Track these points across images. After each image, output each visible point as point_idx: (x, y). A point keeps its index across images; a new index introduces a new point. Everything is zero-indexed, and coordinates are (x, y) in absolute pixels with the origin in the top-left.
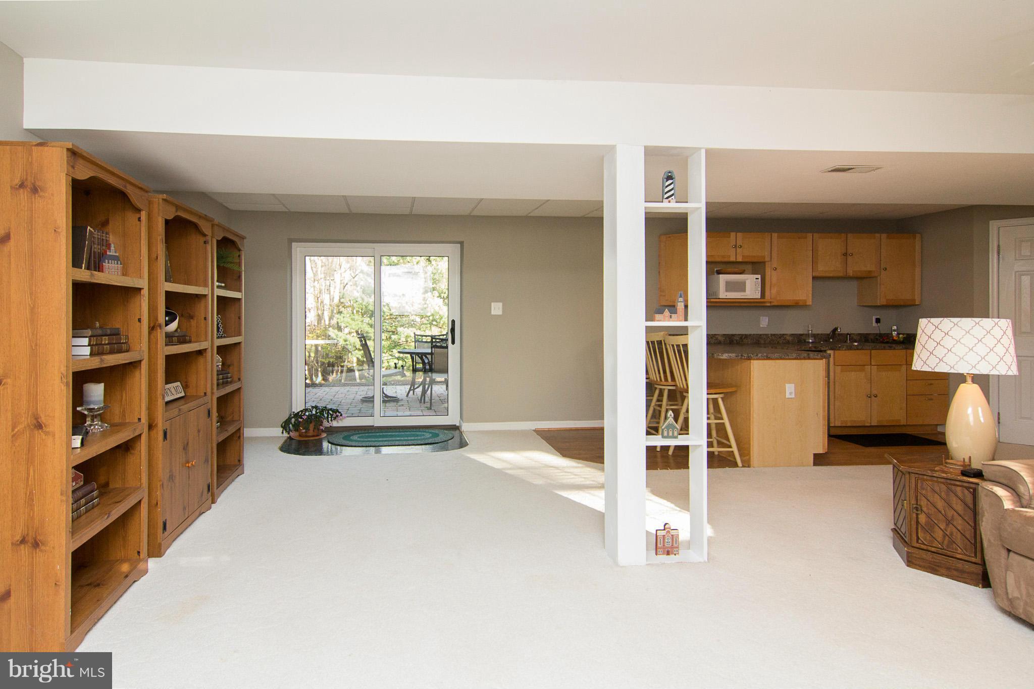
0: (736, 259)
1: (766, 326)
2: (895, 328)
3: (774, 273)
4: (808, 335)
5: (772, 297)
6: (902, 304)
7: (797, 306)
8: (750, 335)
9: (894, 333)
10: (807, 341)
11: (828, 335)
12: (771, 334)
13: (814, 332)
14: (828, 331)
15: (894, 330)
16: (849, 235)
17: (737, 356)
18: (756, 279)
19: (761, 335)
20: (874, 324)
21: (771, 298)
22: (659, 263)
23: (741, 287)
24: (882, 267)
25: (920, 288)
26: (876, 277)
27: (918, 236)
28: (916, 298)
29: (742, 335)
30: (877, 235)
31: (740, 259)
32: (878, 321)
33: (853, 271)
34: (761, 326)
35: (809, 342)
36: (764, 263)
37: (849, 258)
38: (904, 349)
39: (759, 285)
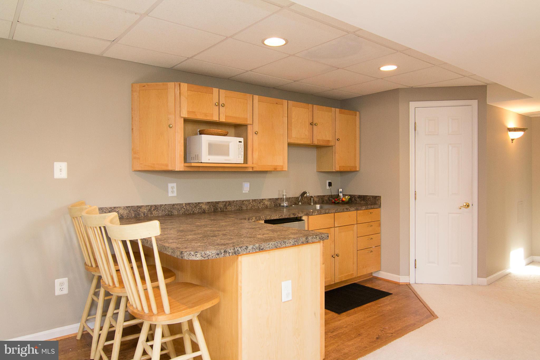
0: (219, 119)
1: (247, 192)
2: (341, 190)
3: (256, 137)
4: (282, 199)
5: (254, 162)
6: (349, 170)
7: (274, 171)
8: (234, 201)
9: (341, 195)
10: (282, 205)
11: (297, 198)
12: (252, 200)
13: (288, 196)
14: (298, 194)
15: (341, 192)
16: (314, 106)
17: (218, 254)
18: (240, 142)
19: (243, 201)
20: (328, 187)
21: (253, 164)
22: (132, 118)
23: (224, 150)
24: (337, 138)
25: (359, 157)
26: (332, 146)
27: (358, 113)
28: (357, 166)
29: (226, 202)
30: (333, 109)
31: (223, 119)
32: (330, 184)
33: (318, 140)
34: (244, 192)
35: (284, 206)
36: (246, 126)
37: (314, 126)
38: (355, 210)
39: (242, 149)
